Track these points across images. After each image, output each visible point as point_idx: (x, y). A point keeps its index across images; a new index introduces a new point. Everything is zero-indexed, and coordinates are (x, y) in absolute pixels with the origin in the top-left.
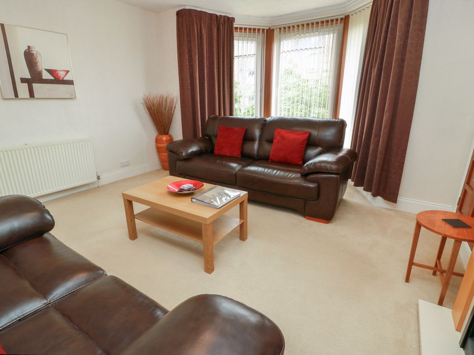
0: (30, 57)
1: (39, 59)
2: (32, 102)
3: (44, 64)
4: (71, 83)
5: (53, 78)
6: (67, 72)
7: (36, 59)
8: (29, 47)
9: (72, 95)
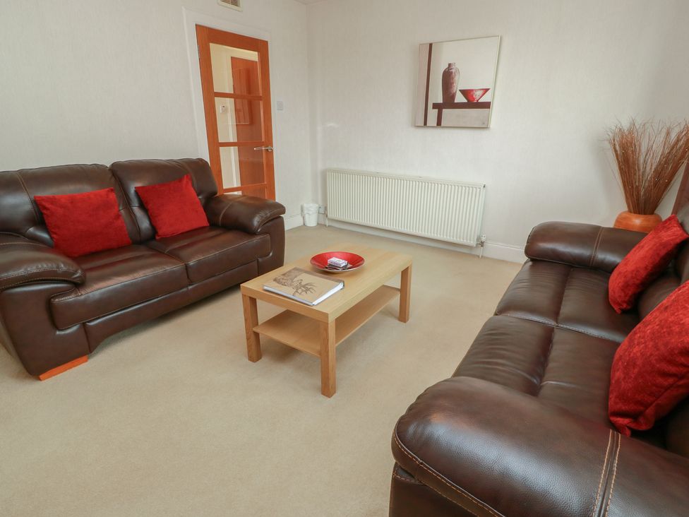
0: (448, 77)
1: (456, 78)
2: (439, 131)
3: (460, 84)
4: (487, 105)
5: (466, 101)
6: (486, 90)
7: (453, 78)
8: (450, 65)
9: (484, 124)
